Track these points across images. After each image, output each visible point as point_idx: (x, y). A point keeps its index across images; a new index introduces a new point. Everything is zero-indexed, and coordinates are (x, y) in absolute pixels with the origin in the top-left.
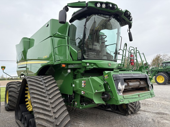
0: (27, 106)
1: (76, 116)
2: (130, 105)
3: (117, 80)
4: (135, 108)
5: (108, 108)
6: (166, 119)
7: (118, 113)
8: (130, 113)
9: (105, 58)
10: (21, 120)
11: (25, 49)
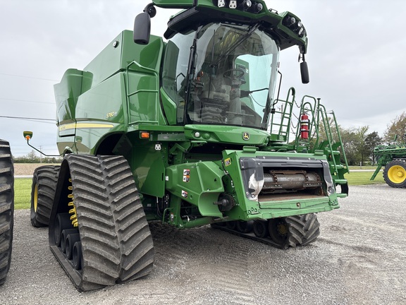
0: (72, 217)
1: (176, 244)
2: (293, 227)
3: (247, 169)
4: (304, 234)
5: (249, 232)
6: (370, 261)
7: (267, 244)
8: (292, 243)
9: (239, 120)
10: (59, 246)
11: (71, 94)
